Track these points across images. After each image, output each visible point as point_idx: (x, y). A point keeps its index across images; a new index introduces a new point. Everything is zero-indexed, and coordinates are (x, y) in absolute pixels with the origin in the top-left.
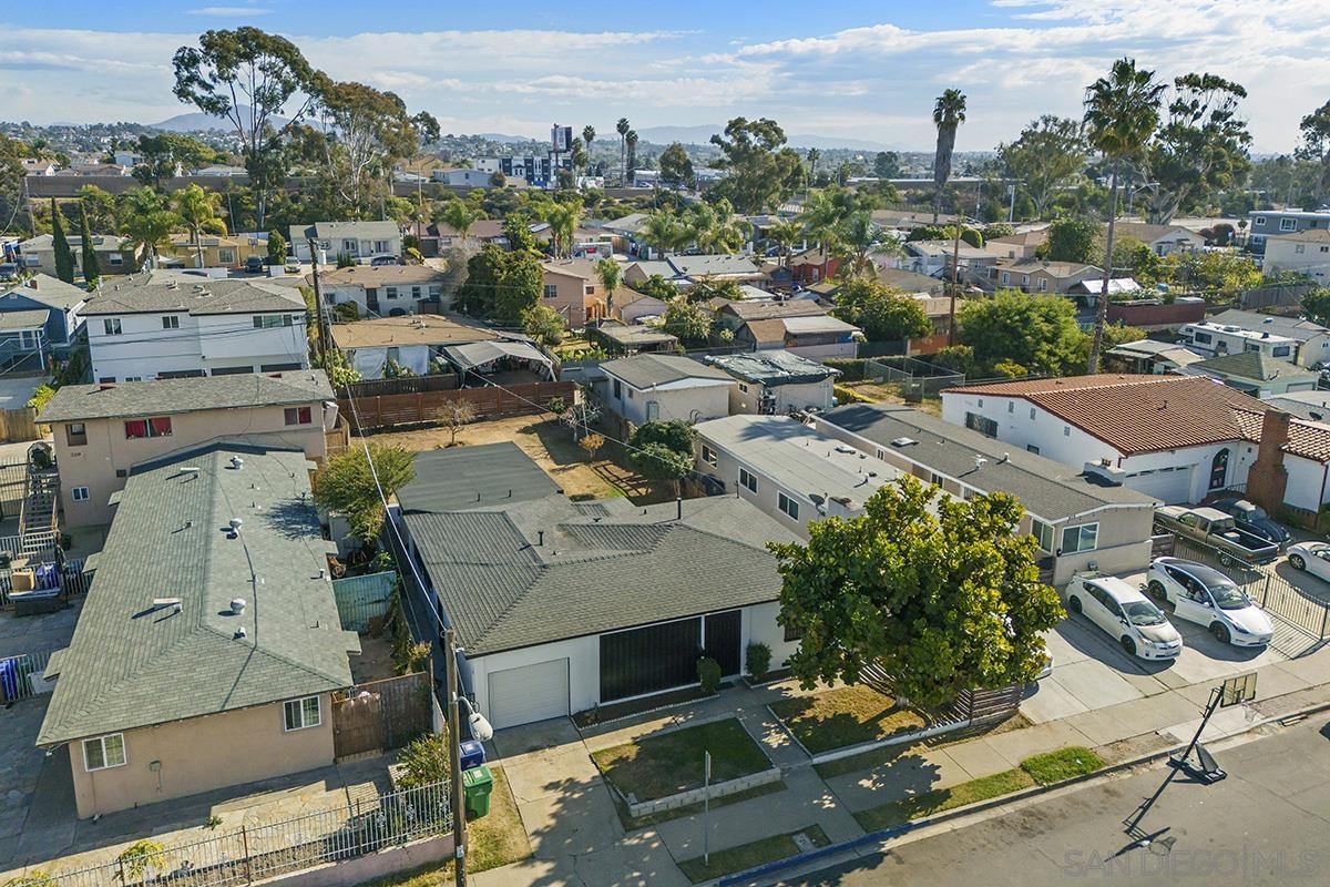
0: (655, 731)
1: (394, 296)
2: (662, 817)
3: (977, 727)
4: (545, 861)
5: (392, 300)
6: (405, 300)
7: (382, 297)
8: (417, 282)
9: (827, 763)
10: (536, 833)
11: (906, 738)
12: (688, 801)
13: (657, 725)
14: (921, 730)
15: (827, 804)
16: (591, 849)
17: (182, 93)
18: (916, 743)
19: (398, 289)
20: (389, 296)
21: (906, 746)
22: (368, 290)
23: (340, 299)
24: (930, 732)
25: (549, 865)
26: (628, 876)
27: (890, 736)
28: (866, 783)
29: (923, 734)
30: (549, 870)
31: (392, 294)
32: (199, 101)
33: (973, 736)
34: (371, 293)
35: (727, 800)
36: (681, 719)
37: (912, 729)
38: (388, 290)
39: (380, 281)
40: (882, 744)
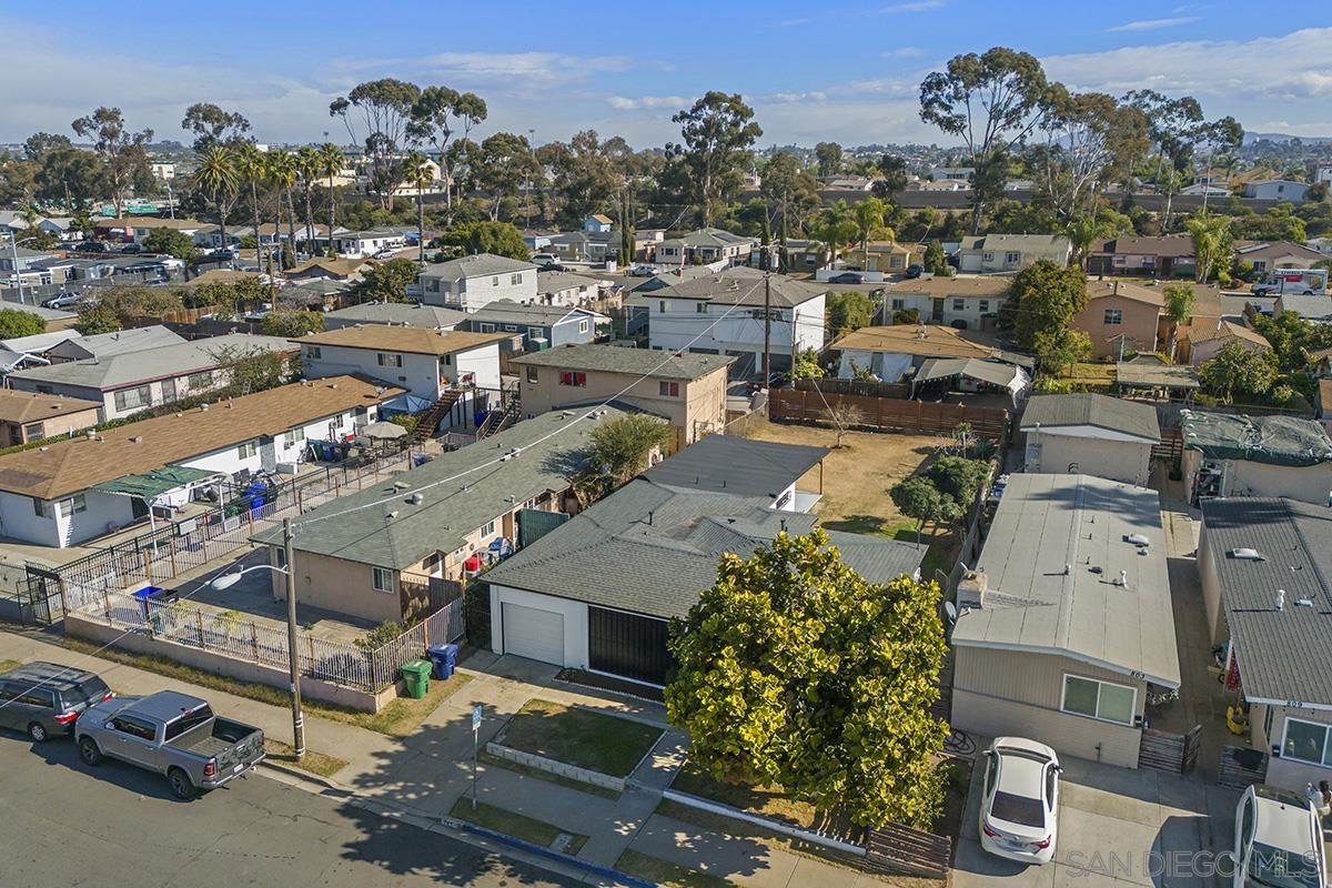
0: (595, 707)
1: (961, 308)
2: (505, 764)
3: (872, 862)
4: (404, 745)
5: (958, 312)
6: (972, 313)
7: (948, 307)
8: (986, 296)
9: (678, 803)
10: (425, 727)
11: (775, 826)
12: (533, 764)
13: (603, 704)
14: (801, 828)
15: (623, 831)
16: (435, 755)
17: (927, 115)
18: (782, 837)
19: (966, 300)
20: (956, 307)
21: (767, 833)
22: (935, 299)
23: (908, 305)
24: (806, 834)
25: (402, 749)
26: (425, 784)
27: (762, 816)
28: (681, 837)
29: (798, 833)
30: (397, 751)
31: (959, 306)
32: (940, 121)
33: (853, 866)
34: (938, 303)
35: (561, 780)
36: (626, 709)
37: (792, 822)
38: (955, 301)
39: (949, 292)
40: (744, 817)
